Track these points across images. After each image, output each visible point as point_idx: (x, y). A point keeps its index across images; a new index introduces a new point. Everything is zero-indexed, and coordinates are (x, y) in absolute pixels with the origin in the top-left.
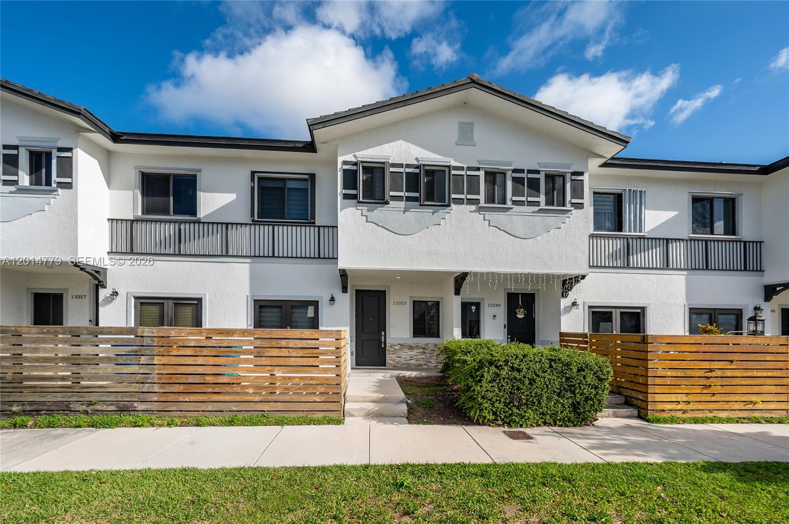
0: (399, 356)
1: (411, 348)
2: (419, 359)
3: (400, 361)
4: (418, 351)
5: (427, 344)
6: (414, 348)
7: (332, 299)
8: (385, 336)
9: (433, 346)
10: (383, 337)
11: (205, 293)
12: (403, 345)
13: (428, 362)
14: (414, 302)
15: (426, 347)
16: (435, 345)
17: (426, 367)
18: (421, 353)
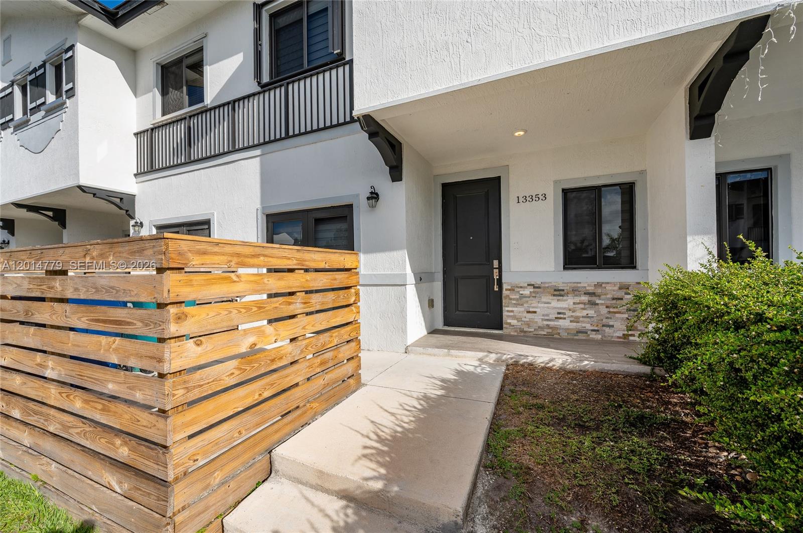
0: (531, 310)
1: (558, 293)
2: (578, 317)
3: (531, 321)
4: (577, 300)
5: (599, 285)
6: (568, 293)
7: (374, 196)
8: (500, 268)
9: (616, 288)
10: (496, 272)
11: (213, 212)
12: (539, 288)
13: (603, 326)
14: (565, 192)
15: (599, 291)
16: (624, 287)
17: (599, 337)
18: (584, 304)
